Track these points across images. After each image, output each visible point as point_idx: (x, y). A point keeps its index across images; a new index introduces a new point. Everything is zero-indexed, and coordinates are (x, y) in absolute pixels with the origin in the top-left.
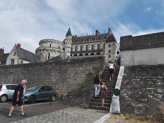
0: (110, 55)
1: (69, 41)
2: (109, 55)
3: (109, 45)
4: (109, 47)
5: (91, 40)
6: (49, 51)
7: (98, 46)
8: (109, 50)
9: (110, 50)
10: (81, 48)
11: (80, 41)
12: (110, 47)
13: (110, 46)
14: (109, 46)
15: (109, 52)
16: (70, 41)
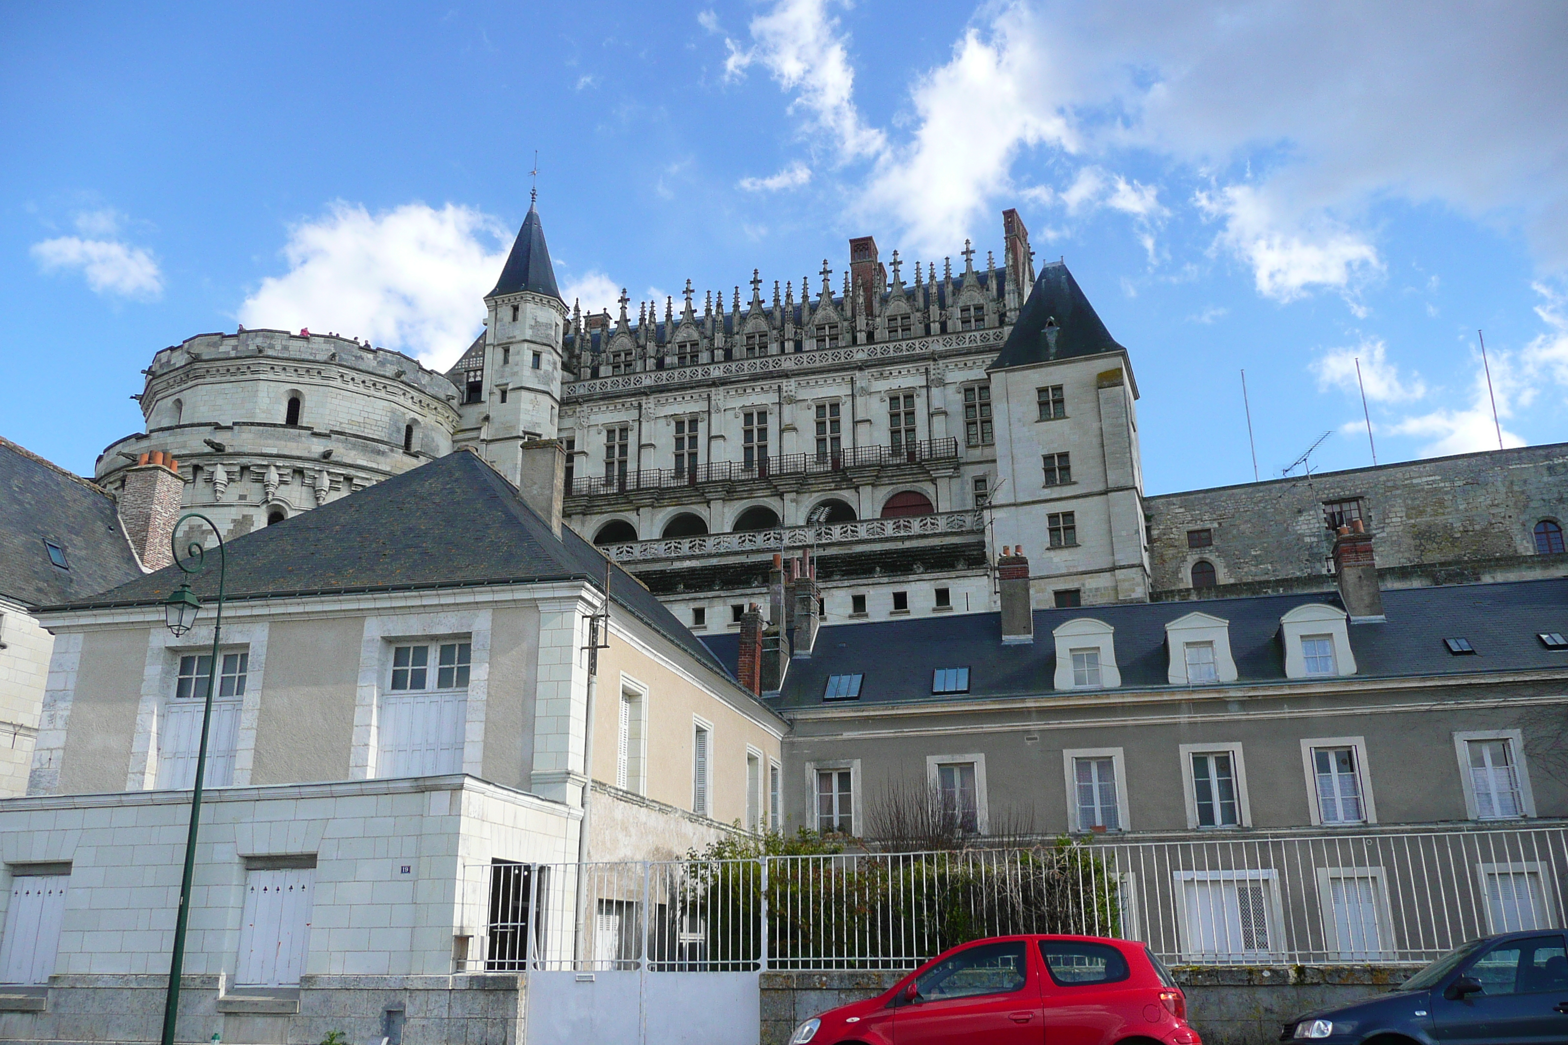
0: (1069, 515)
1: (536, 364)
2: (1053, 517)
3: (1042, 391)
4: (1044, 416)
5: (798, 348)
6: (273, 476)
7: (894, 416)
8: (1048, 458)
9: (1064, 456)
10: (679, 442)
11: (660, 365)
12: (1061, 415)
13: (1059, 402)
14: (1043, 405)
15: (1049, 471)
16: (545, 366)
